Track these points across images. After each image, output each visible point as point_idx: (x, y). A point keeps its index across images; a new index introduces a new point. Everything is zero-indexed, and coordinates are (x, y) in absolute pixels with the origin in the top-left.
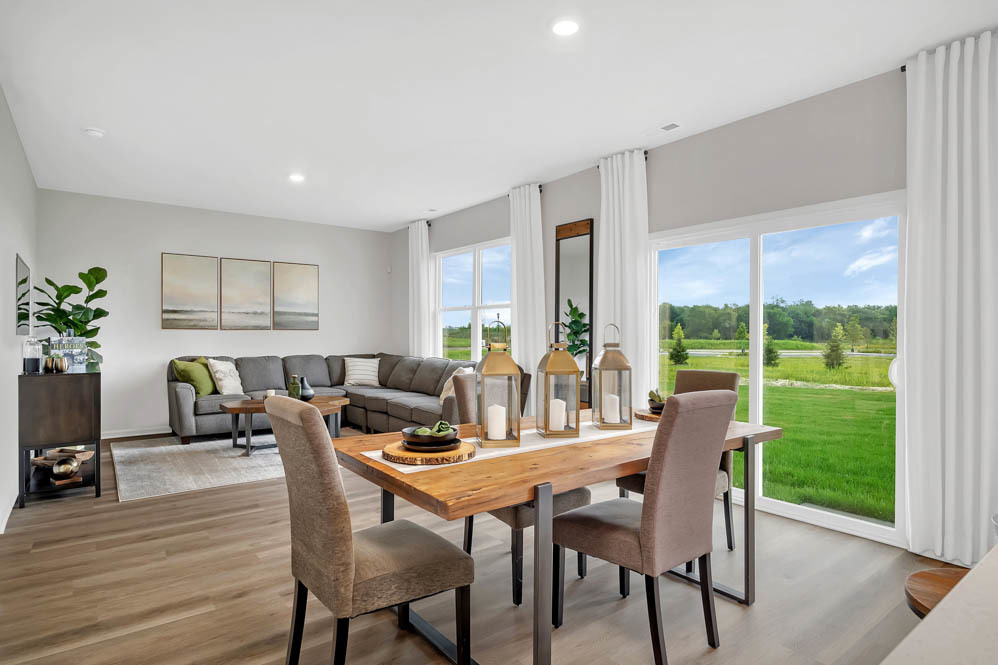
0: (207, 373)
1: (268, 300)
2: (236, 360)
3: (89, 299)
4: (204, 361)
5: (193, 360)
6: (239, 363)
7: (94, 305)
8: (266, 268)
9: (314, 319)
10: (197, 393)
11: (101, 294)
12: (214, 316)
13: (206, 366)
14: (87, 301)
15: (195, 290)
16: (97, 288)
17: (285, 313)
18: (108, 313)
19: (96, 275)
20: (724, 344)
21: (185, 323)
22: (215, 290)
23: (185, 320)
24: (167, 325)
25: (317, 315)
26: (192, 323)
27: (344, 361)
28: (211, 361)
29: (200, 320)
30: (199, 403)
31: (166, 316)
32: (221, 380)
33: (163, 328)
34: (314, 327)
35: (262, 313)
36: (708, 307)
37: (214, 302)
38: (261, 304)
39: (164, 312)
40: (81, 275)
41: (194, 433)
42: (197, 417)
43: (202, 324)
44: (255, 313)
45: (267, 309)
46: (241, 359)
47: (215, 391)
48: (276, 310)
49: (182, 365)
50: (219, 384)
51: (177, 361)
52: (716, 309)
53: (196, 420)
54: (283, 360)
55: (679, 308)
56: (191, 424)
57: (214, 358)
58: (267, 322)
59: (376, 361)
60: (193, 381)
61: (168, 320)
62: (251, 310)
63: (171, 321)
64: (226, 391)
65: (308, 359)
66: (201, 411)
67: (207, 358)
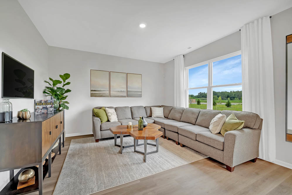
0: (105, 114)
1: (125, 86)
2: (115, 108)
3: (64, 85)
4: (104, 108)
5: (100, 108)
6: (116, 109)
7: (66, 88)
8: (125, 75)
9: (140, 93)
10: (101, 122)
11: (68, 83)
12: (108, 92)
13: (105, 111)
14: (63, 86)
15: (102, 83)
16: (67, 81)
18: (71, 91)
19: (66, 76)
20: (233, 101)
21: (98, 95)
22: (108, 83)
23: (98, 94)
24: (92, 95)
26: (100, 95)
27: (151, 108)
28: (107, 109)
29: (103, 94)
30: (102, 126)
32: (110, 116)
33: (91, 96)
34: (140, 96)
35: (123, 91)
36: (226, 92)
37: (108, 87)
38: (123, 88)
39: (91, 91)
40: (61, 76)
41: (100, 138)
42: (101, 131)
43: (104, 95)
44: (121, 91)
45: (125, 90)
46: (117, 108)
47: (108, 121)
48: (128, 90)
49: (96, 110)
50: (109, 118)
51: (94, 109)
52: (228, 93)
53: (101, 133)
54: (131, 108)
55: (217, 92)
56: (99, 135)
57: (108, 107)
58: (125, 94)
59: (162, 108)
60: (100, 117)
61: (93, 93)
63: (94, 94)
64: (112, 121)
65: (139, 107)
66: (103, 129)
67: (105, 107)
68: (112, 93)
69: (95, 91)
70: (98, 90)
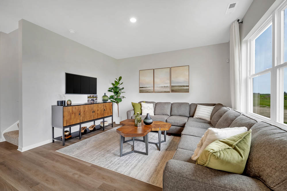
1: (169, 82)
6: (156, 104)
8: (168, 70)
15: (147, 80)
17: (175, 86)
21: (145, 91)
22: (152, 80)
23: (145, 90)
24: (141, 92)
25: (188, 86)
26: (146, 91)
27: (196, 106)
28: (142, 103)
31: (141, 89)
32: (143, 110)
33: (140, 92)
35: (167, 87)
37: (152, 84)
38: (167, 83)
39: (140, 88)
43: (149, 91)
44: (165, 87)
45: (169, 85)
47: (141, 114)
48: (172, 85)
61: (141, 90)
62: (163, 86)
68: (156, 89)
69: (142, 88)
70: (145, 87)
